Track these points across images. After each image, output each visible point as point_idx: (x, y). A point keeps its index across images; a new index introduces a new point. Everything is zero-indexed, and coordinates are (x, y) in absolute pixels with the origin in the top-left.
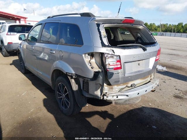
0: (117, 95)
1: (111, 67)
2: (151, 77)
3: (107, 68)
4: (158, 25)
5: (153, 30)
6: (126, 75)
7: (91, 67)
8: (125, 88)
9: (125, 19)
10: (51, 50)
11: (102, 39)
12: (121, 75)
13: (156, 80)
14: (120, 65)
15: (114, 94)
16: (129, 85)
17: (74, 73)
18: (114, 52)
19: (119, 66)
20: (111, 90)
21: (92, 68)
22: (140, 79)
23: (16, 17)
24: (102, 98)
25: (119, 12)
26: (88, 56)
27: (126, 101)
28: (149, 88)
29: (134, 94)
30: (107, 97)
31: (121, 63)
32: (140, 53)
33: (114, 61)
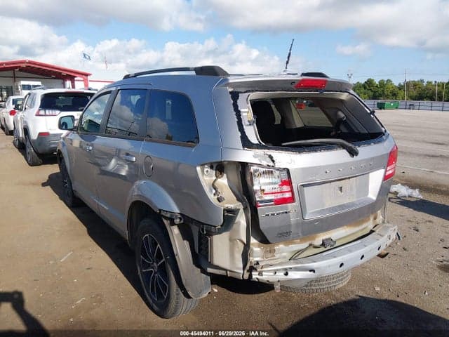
0: (286, 269)
1: (267, 197)
2: (375, 219)
3: (258, 199)
4: (400, 84)
5: (387, 97)
6: (308, 217)
7: (216, 197)
8: (306, 249)
9: (301, 78)
10: (128, 154)
11: (243, 129)
12: (293, 218)
13: (388, 227)
14: (290, 193)
15: (276, 265)
16: (318, 242)
17: (177, 210)
18: (273, 161)
19: (288, 195)
20: (270, 255)
21: (219, 200)
22: (345, 227)
23: (64, 73)
24: (246, 276)
25: (287, 63)
26: (209, 170)
27: (310, 282)
28: (370, 248)
29: (329, 266)
30: (259, 274)
31: (292, 187)
32: (343, 162)
33: (275, 183)
